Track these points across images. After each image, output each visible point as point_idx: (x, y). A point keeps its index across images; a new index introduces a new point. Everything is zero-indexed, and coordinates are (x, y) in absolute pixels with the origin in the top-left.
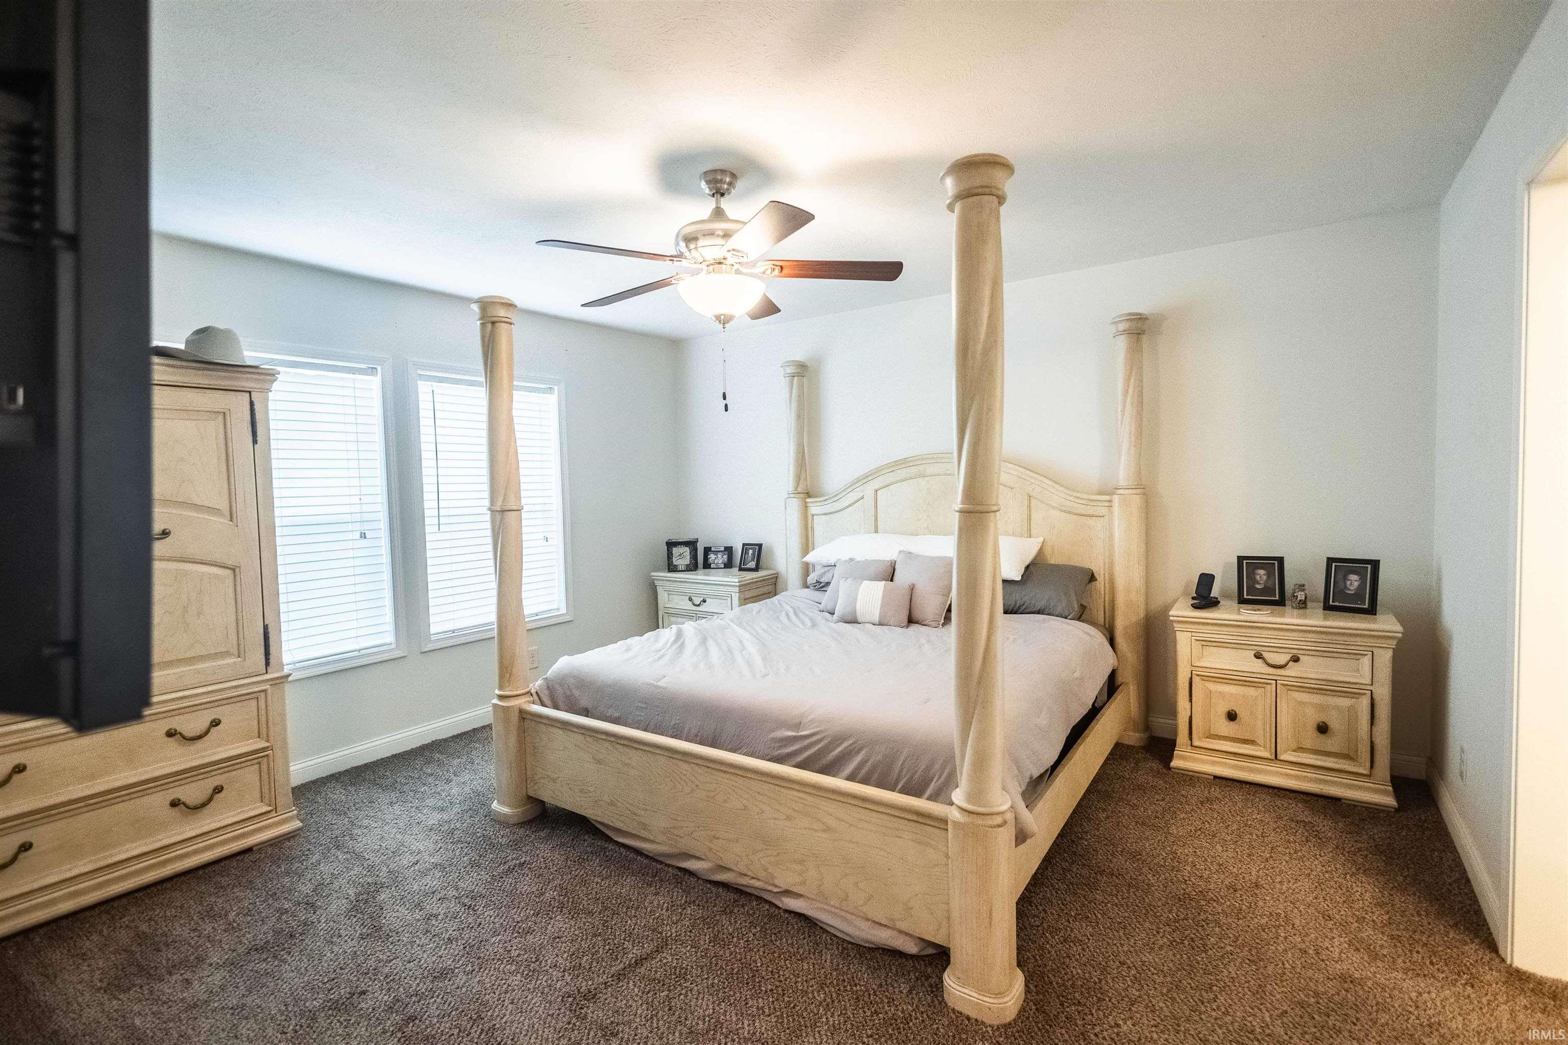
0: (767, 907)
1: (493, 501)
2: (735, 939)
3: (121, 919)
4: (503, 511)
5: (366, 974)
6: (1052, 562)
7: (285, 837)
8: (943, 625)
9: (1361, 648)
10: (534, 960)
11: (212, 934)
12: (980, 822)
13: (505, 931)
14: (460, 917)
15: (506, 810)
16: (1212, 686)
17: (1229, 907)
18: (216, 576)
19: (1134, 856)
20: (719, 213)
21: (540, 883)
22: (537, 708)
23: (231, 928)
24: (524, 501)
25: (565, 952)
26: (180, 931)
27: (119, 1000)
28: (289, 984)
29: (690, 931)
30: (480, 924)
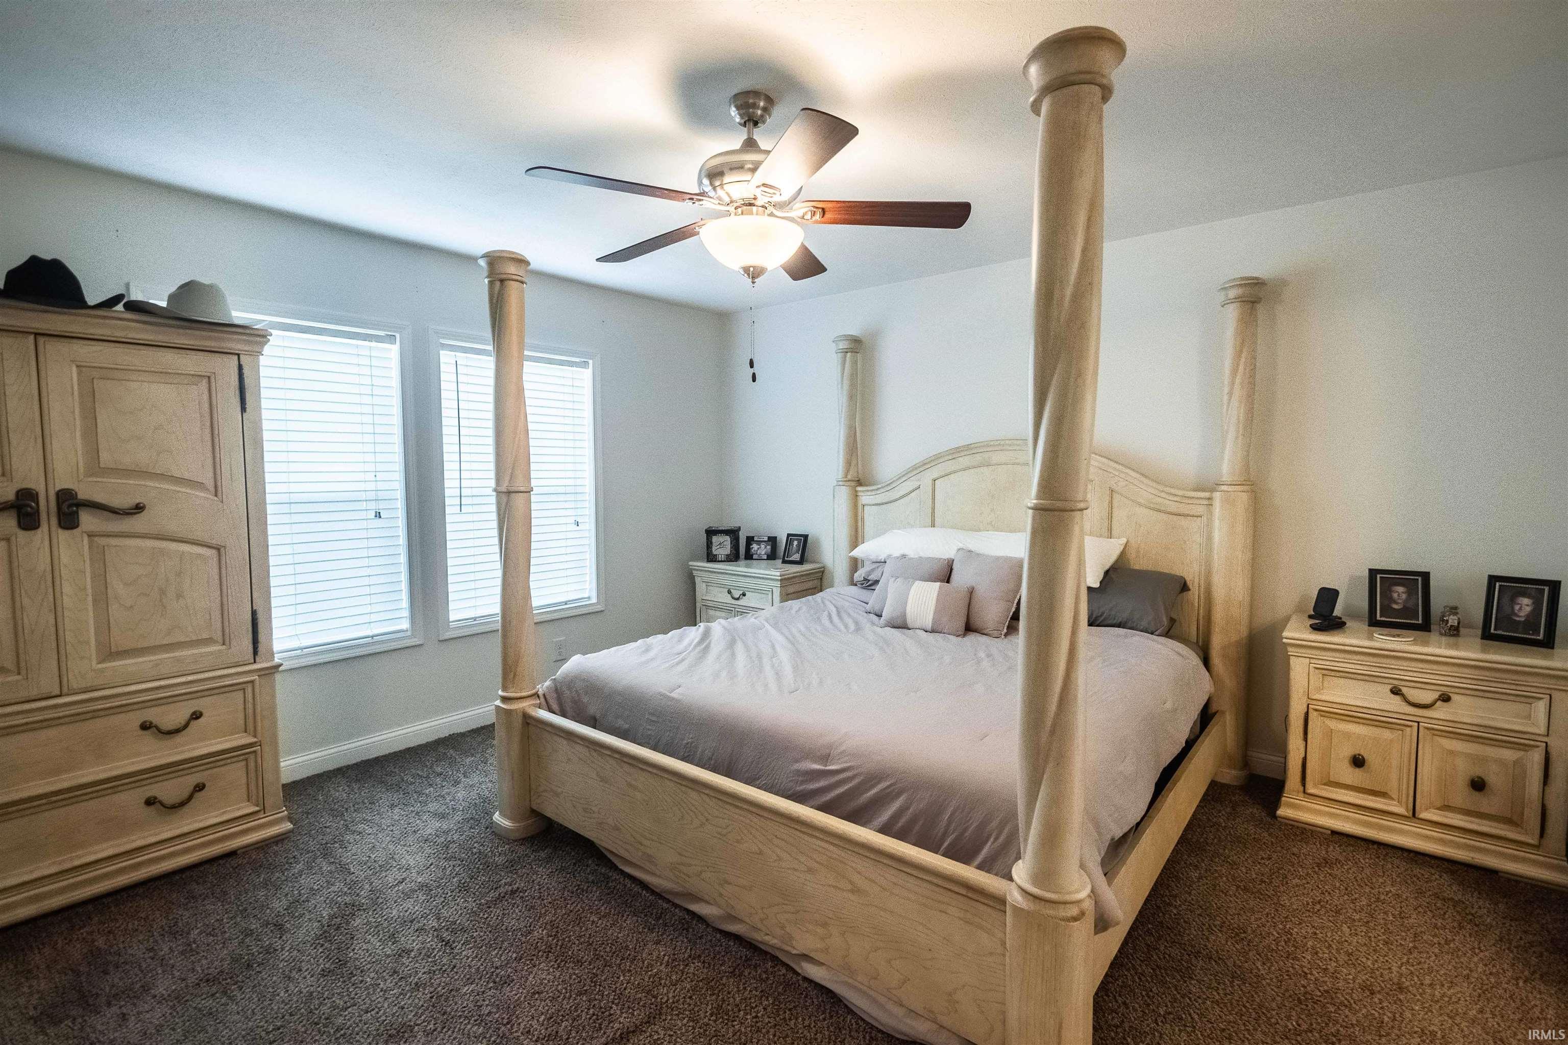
0: (784, 971)
1: (498, 481)
2: (742, 1013)
3: (79, 930)
4: (509, 493)
5: (316, 1024)
6: (1137, 567)
7: (272, 840)
8: (1006, 635)
9: (1533, 690)
10: (505, 1021)
11: (167, 957)
12: (1051, 912)
13: (480, 978)
14: (435, 956)
15: (507, 823)
16: (1333, 724)
17: (1365, 1017)
18: (199, 555)
19: (1238, 933)
20: (750, 144)
21: (530, 917)
22: (544, 714)
23: (189, 950)
24: (533, 483)
25: (542, 1014)
26: (137, 951)
27: (47, 1035)
28: (231, 1030)
29: (690, 998)
30: (455, 967)
